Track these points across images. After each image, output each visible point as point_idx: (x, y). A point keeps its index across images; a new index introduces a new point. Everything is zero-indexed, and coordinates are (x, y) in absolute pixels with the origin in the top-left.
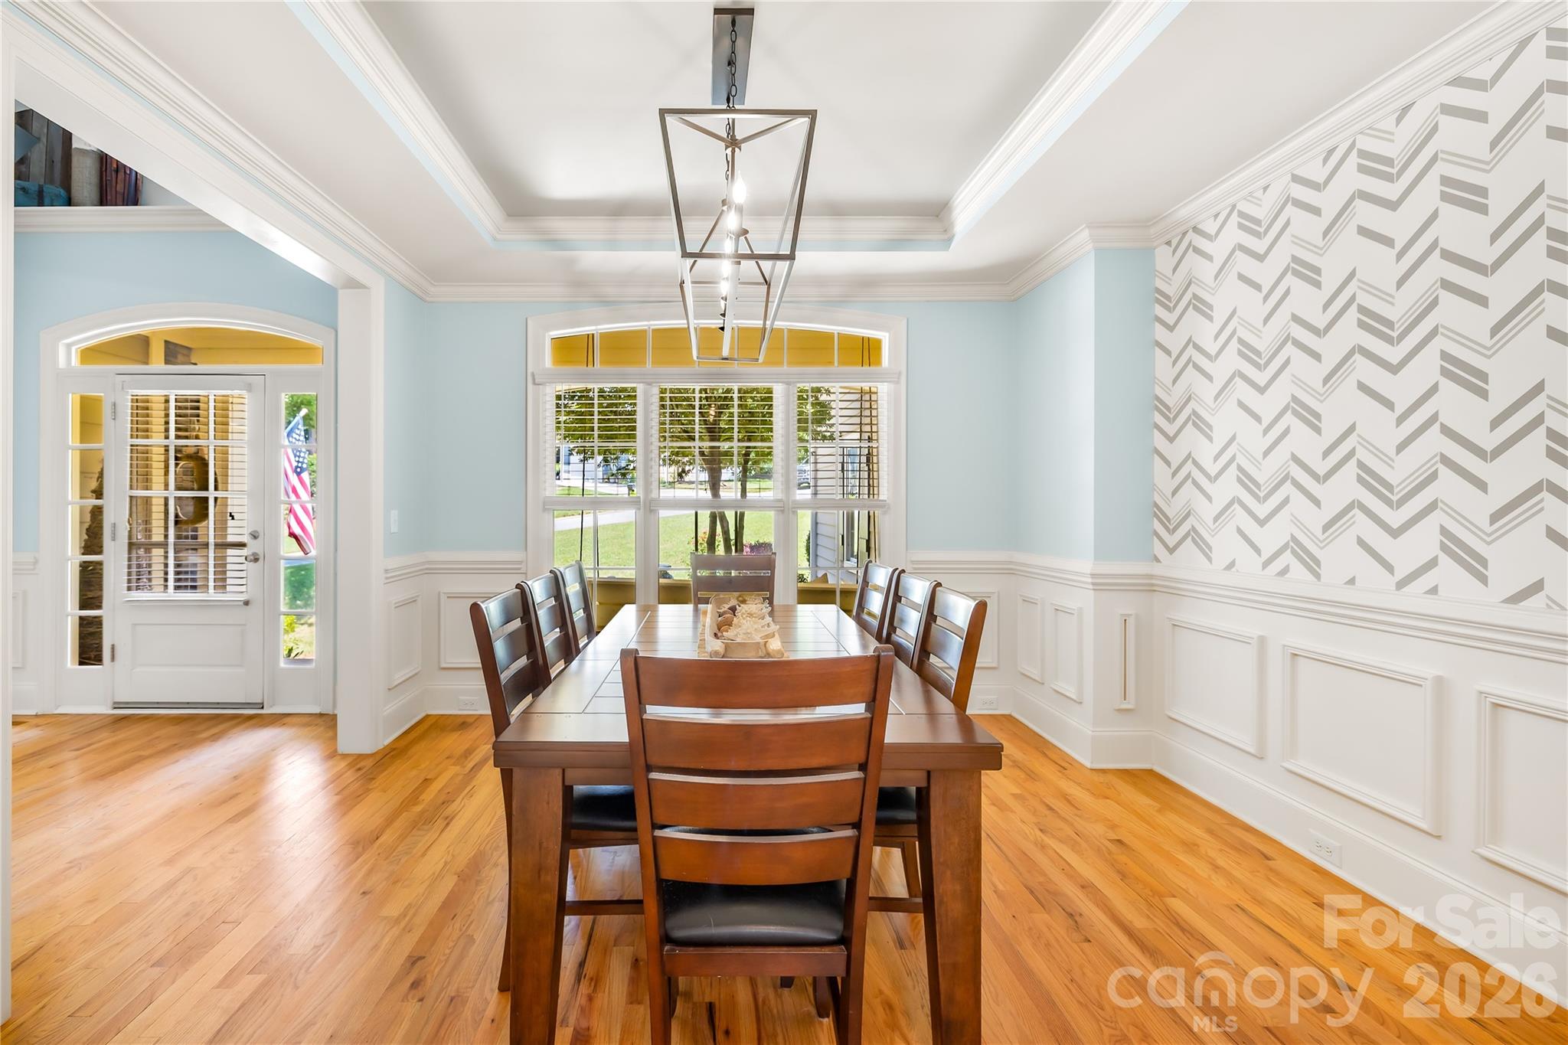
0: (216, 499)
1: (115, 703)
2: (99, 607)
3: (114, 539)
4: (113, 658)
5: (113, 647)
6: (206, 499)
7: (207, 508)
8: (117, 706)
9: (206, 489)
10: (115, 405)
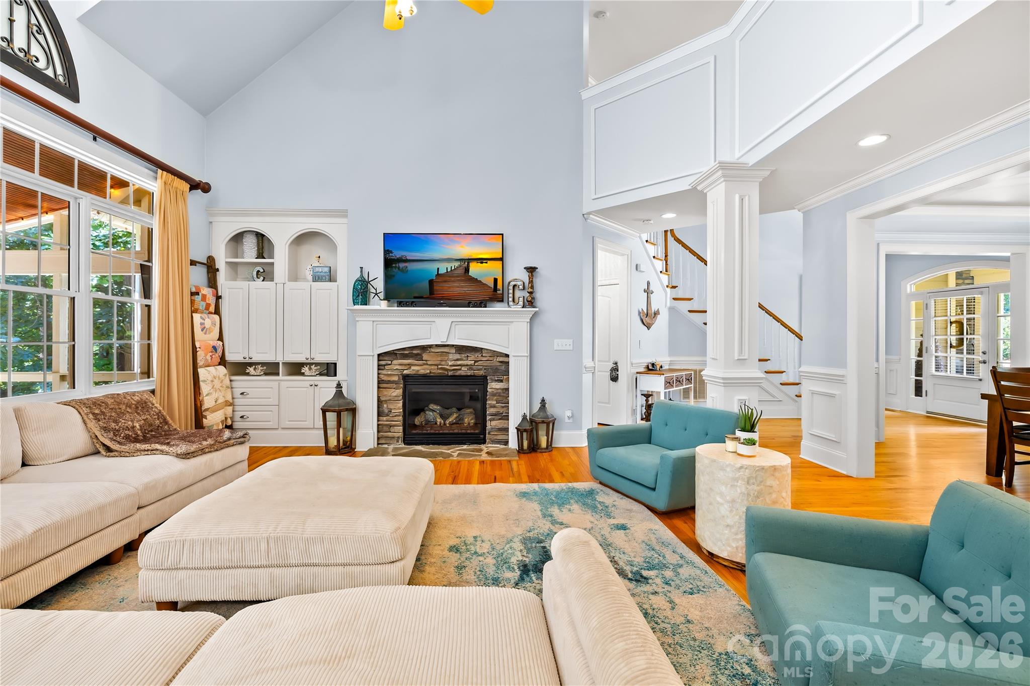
0: (967, 339)
1: (927, 411)
2: (922, 377)
3: (927, 352)
4: (926, 395)
5: (926, 391)
6: (963, 339)
7: (963, 342)
8: (928, 412)
9: (963, 334)
10: (927, 304)
